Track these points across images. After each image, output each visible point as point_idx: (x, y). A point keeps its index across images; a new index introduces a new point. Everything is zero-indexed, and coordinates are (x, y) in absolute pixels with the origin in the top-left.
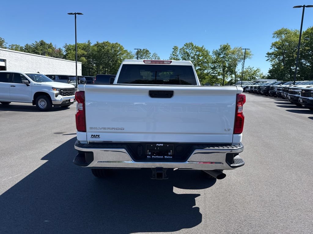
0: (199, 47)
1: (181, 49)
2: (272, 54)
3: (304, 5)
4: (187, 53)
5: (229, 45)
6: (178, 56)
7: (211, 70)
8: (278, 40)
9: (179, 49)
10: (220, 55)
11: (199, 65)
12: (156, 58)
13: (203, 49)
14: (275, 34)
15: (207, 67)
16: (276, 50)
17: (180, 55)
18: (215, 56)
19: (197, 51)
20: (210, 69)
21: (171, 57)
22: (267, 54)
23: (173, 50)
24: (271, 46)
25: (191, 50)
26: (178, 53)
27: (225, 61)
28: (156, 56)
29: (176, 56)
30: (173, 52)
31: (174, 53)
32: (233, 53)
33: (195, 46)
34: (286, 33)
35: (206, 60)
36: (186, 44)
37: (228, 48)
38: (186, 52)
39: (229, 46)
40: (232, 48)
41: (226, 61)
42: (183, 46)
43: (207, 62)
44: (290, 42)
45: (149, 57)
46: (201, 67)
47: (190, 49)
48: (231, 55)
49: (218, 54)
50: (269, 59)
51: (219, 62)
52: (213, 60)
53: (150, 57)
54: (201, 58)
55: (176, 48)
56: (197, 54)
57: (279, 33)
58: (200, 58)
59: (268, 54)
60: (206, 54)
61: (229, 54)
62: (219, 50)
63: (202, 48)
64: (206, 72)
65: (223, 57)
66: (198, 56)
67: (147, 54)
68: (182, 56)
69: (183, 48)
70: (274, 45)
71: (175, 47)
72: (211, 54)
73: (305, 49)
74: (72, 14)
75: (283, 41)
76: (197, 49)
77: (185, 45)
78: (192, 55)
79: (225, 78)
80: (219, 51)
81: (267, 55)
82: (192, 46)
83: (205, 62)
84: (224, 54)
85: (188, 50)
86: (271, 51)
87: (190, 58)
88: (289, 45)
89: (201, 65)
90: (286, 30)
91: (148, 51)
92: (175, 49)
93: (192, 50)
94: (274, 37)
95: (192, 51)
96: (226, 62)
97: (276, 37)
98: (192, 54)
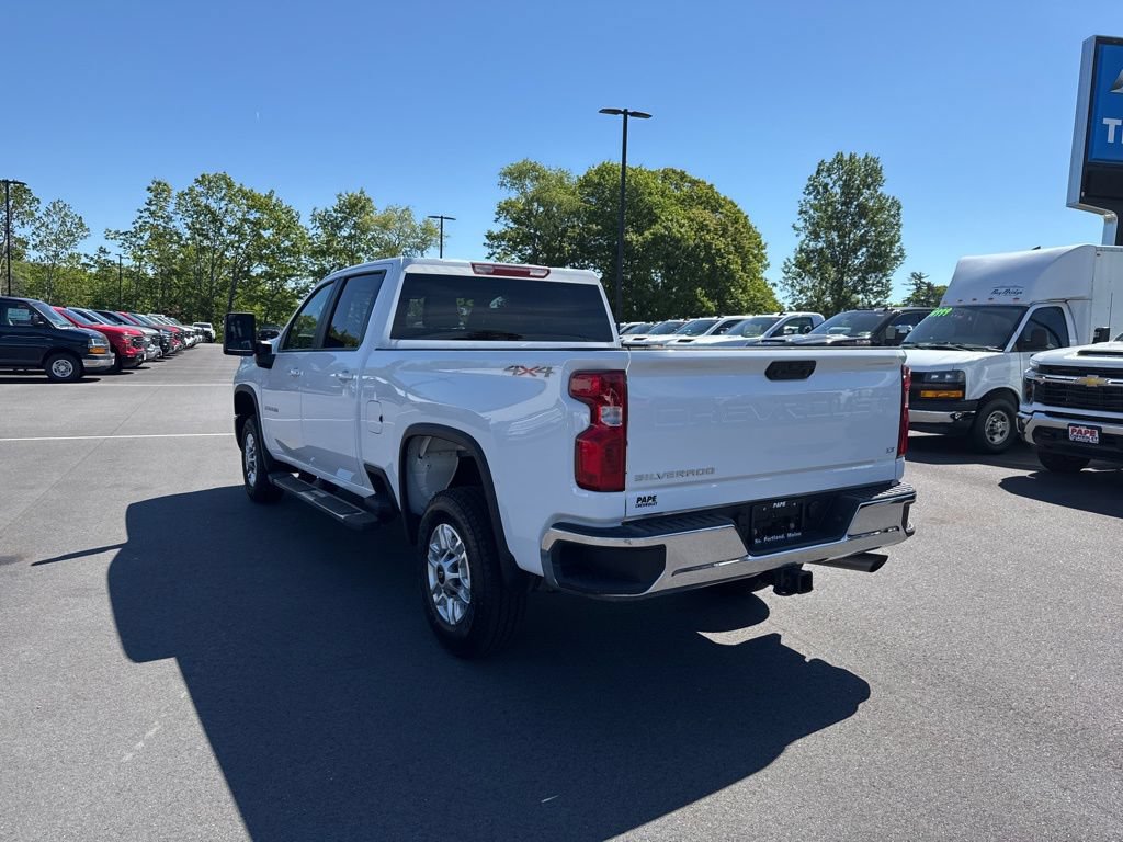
0: (256, 192)
1: (182, 195)
2: (501, 237)
3: (626, 110)
4: (213, 213)
5: (367, 195)
6: (170, 219)
7: (311, 279)
8: (513, 195)
9: (174, 194)
10: (340, 227)
11: (261, 258)
12: (69, 221)
13: (274, 200)
14: (505, 175)
15: (294, 268)
16: (512, 225)
17: (180, 216)
18: (320, 231)
19: (250, 208)
20: (307, 277)
21: (141, 222)
22: (487, 237)
23: (151, 195)
24: (496, 213)
25: (223, 203)
26: (171, 208)
27: (357, 252)
28: (66, 215)
29: (162, 218)
30: (150, 204)
31: (153, 208)
32: (385, 226)
33: (240, 190)
34: (537, 178)
35: (287, 243)
36: (203, 176)
37: (363, 208)
38: (207, 207)
39: (369, 199)
40: (380, 207)
41: (363, 250)
42: (192, 183)
43: (294, 251)
44: (547, 204)
45: (32, 214)
46: (271, 266)
47: (222, 199)
48: (375, 230)
49: (330, 224)
50: (494, 253)
51: (336, 251)
52: (314, 243)
53: (37, 215)
54: (266, 234)
55: (164, 190)
56: (252, 218)
57: (517, 175)
58: (262, 232)
59: (490, 236)
60: (287, 224)
61: (368, 230)
62: (335, 210)
63: (270, 197)
64: (293, 286)
65: (350, 237)
66: (257, 223)
67: (19, 203)
68: (189, 221)
69: (191, 190)
70: (505, 209)
71: (159, 184)
72: (305, 221)
73: (589, 229)
75: (529, 202)
76: (247, 199)
77: (197, 181)
78: (230, 221)
80: (335, 215)
81: (487, 242)
82: (230, 186)
83: (286, 248)
84: (355, 226)
85: (210, 201)
86: (497, 229)
87: (224, 231)
88: (547, 213)
89: (271, 260)
90: (534, 168)
91: (27, 191)
92: (159, 190)
93: (230, 201)
94: (502, 184)
95: (231, 206)
96: (360, 254)
97: (508, 185)
98: (228, 218)
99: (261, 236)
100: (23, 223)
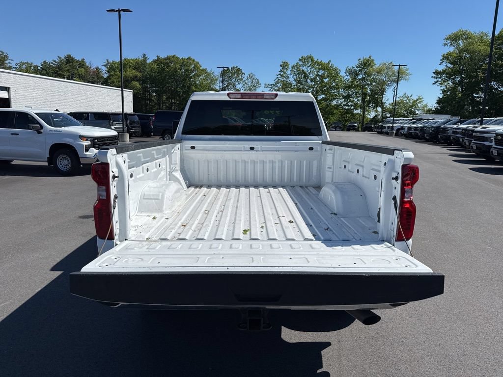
0: (323, 62)
1: (293, 67)
2: (443, 72)
4: (304, 73)
5: (372, 58)
6: (288, 77)
7: (343, 100)
8: (452, 49)
9: (290, 66)
10: (357, 75)
11: (323, 92)
12: (254, 81)
13: (330, 65)
14: (447, 39)
15: (336, 95)
16: (449, 65)
17: (292, 76)
18: (349, 77)
19: (320, 69)
20: (342, 99)
21: (277, 80)
22: (434, 73)
23: (281, 68)
24: (441, 60)
25: (310, 68)
26: (289, 72)
27: (365, 86)
28: (253, 79)
29: (285, 77)
30: (281, 71)
31: (282, 73)
32: (379, 72)
33: (317, 62)
34: (466, 39)
35: (334, 84)
36: (302, 57)
37: (370, 64)
38: (303, 71)
39: (373, 60)
40: (377, 64)
41: (368, 84)
42: (297, 61)
43: (337, 88)
44: (472, 53)
45: (242, 79)
46: (326, 95)
47: (309, 67)
48: (375, 75)
49: (353, 73)
50: (438, 81)
51: (355, 86)
52: (346, 83)
53: (244, 79)
54: (326, 80)
55: (286, 65)
56: (320, 74)
57: (454, 39)
58: (324, 80)
59: (436, 73)
60: (334, 74)
61: (371, 75)
62: (357, 67)
63: (328, 63)
64: (336, 103)
65: (363, 79)
66: (322, 77)
67: (238, 76)
68: (295, 77)
69: (297, 64)
70: (446, 57)
71: (285, 63)
72: (342, 74)
73: (498, 64)
74: (113, 11)
75: (460, 52)
76: (319, 66)
77: (300, 60)
78: (312, 76)
79: (366, 113)
80: (356, 69)
81: (434, 75)
82: (312, 60)
83: (333, 86)
84: (365, 73)
85: (304, 68)
86: (441, 68)
87: (309, 81)
88: (471, 58)
89: (326, 92)
90: (465, 34)
91: (240, 70)
92: (284, 66)
93: (312, 67)
94: (445, 44)
95: (312, 69)
96: (366, 86)
97: (449, 45)
98: (311, 75)
99: (323, 82)
100: (239, 83)
